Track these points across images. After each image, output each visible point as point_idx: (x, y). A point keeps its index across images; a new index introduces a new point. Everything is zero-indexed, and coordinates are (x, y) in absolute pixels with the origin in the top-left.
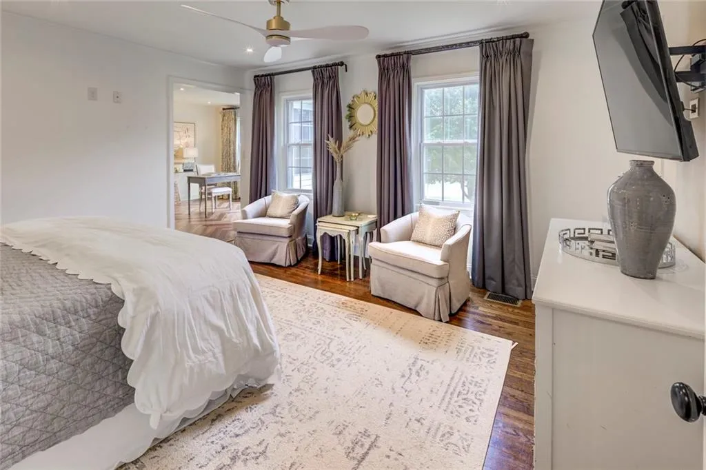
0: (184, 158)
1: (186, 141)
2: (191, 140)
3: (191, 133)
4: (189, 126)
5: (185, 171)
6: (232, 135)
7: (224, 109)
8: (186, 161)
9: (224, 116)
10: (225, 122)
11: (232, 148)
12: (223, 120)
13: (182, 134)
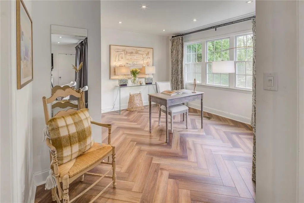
0: (145, 74)
1: (147, 61)
2: (150, 61)
3: (150, 55)
4: (149, 50)
5: (147, 84)
6: (180, 56)
7: (173, 37)
8: (147, 77)
9: (173, 42)
10: (174, 47)
11: (180, 66)
12: (172, 45)
13: (144, 56)
